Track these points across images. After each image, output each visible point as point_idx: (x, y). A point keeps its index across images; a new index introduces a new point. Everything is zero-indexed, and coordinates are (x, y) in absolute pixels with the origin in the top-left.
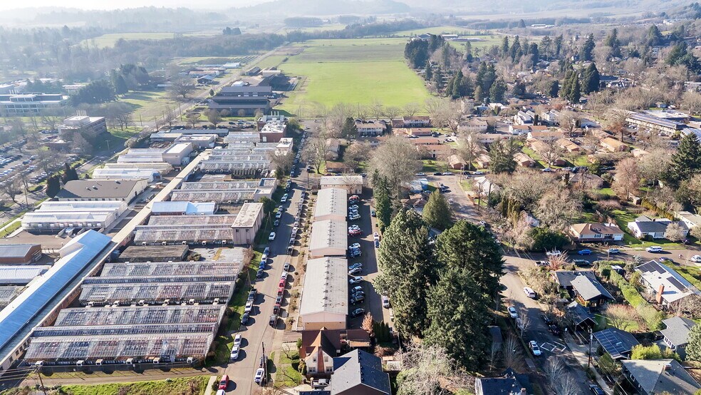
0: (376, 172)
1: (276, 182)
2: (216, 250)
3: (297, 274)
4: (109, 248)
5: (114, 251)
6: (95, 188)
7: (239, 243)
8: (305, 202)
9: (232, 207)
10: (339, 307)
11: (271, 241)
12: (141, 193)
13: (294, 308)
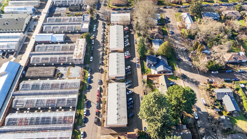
0: (138, 22)
1: (90, 16)
2: (68, 68)
3: (104, 87)
4: (20, 70)
5: (22, 72)
6: (7, 24)
7: (77, 64)
8: (104, 31)
9: (72, 35)
10: (123, 119)
11: (91, 62)
12: (29, 23)
13: (104, 112)
